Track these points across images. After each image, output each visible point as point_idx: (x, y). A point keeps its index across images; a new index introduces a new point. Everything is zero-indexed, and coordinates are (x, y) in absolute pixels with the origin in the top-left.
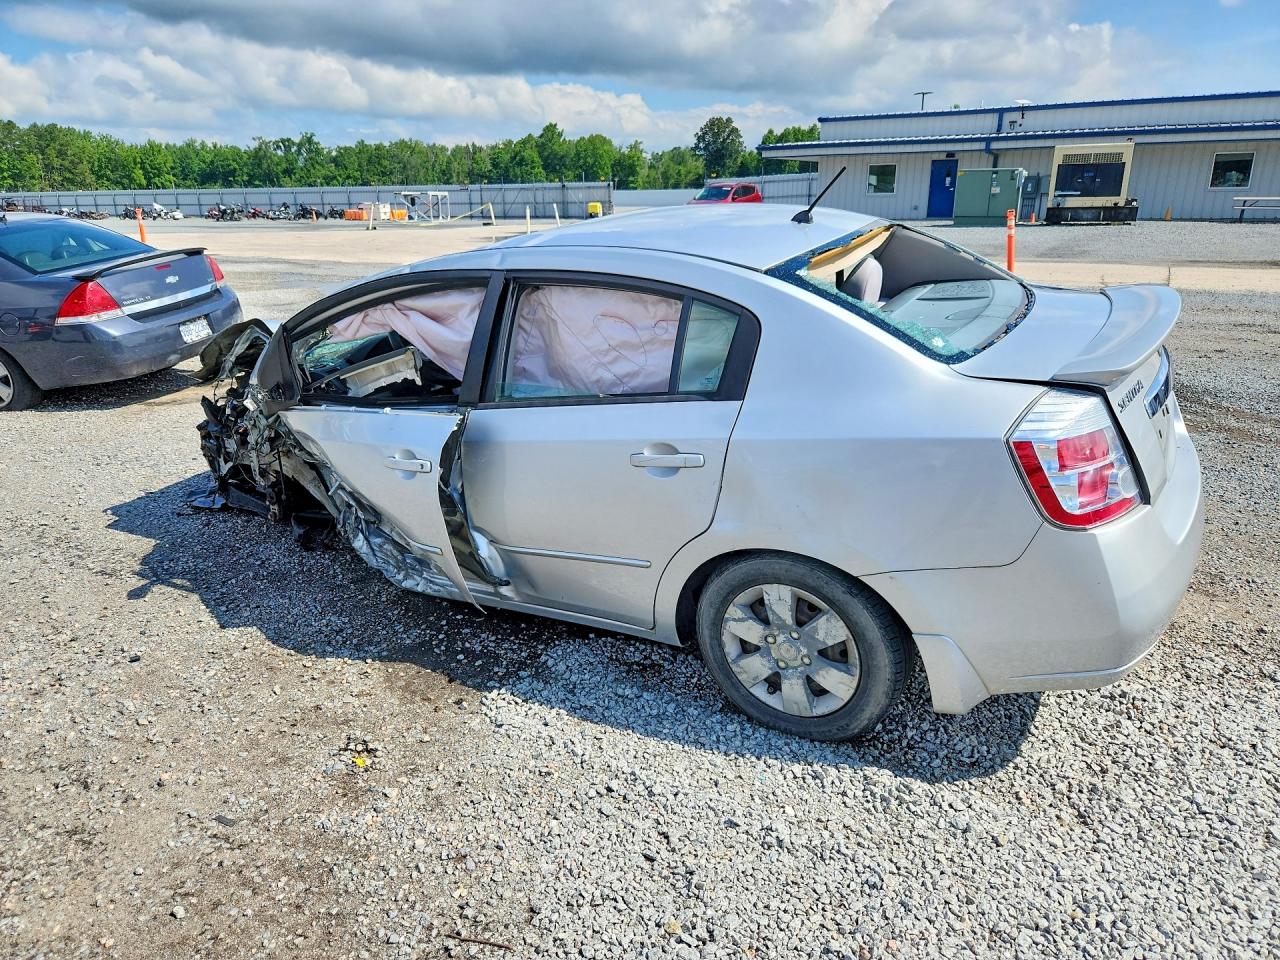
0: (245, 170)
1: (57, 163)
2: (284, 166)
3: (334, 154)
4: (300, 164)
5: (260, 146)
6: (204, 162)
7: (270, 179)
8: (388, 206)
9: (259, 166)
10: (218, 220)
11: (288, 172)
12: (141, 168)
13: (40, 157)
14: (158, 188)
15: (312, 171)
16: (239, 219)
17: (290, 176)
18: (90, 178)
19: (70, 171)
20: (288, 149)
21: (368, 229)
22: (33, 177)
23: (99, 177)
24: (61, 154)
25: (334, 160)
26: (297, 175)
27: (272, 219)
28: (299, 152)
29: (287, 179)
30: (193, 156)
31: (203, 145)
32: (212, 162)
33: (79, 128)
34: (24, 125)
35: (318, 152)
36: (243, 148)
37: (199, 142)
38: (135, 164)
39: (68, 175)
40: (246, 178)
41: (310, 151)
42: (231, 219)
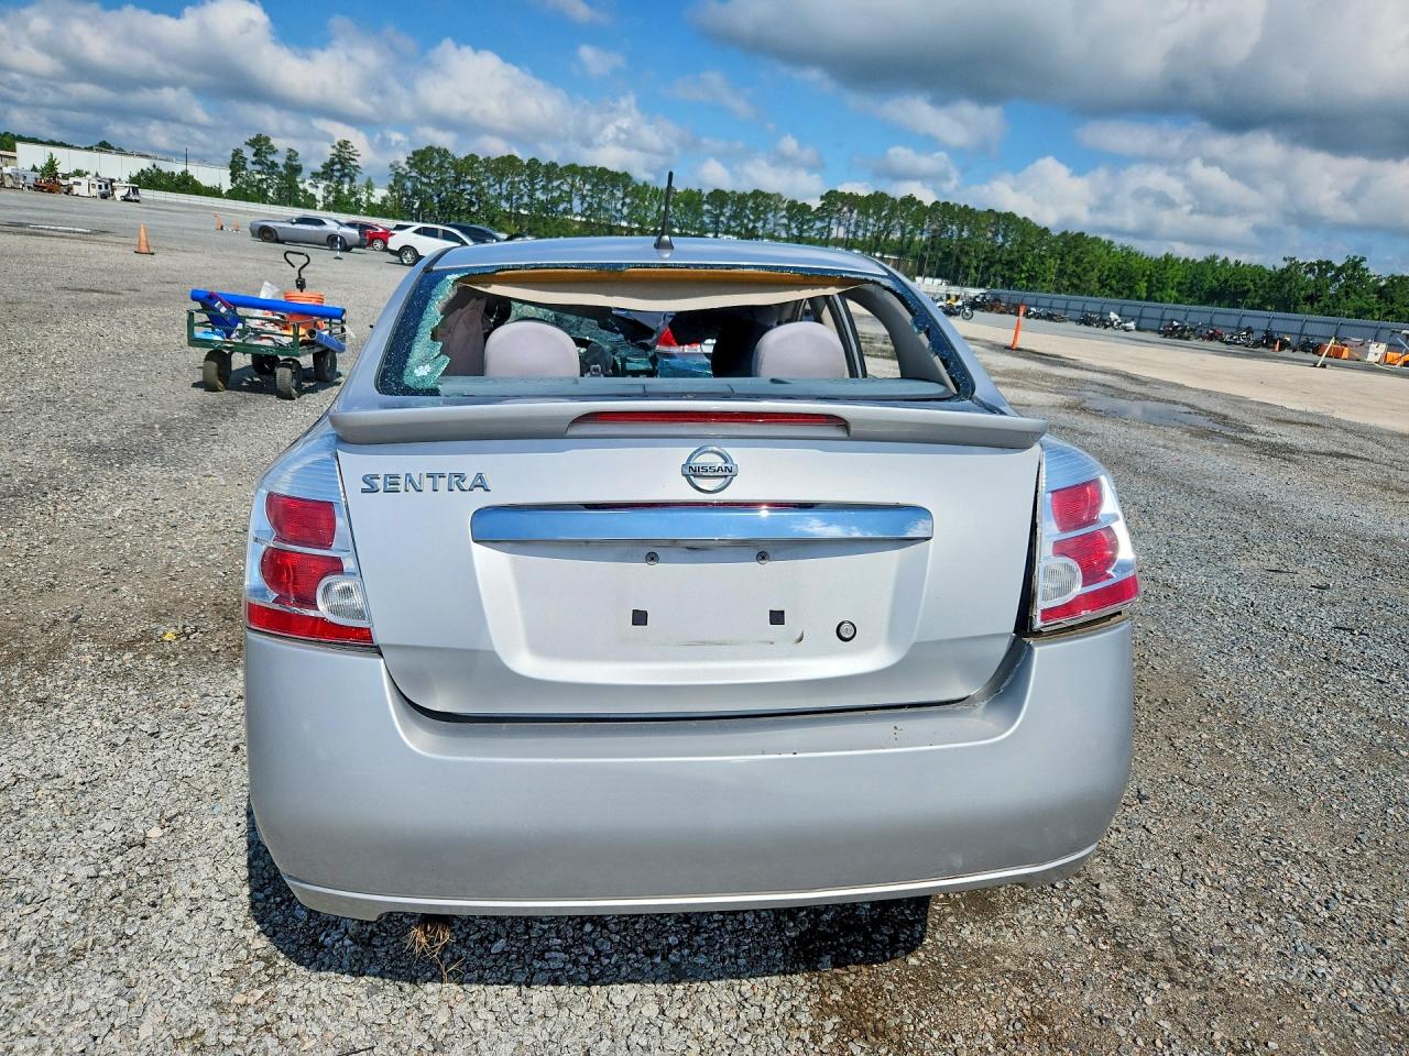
0: (1261, 292)
1: (1071, 268)
2: (1310, 292)
3: (1383, 284)
4: (1332, 291)
5: (1288, 269)
6: (1218, 280)
7: (1286, 305)
8: (1383, 346)
9: (1279, 288)
10: (1165, 337)
11: (1311, 299)
12: (1147, 281)
13: (1059, 262)
14: (1156, 301)
15: (1344, 300)
16: (1187, 338)
17: (1312, 304)
18: (1095, 285)
19: (1079, 278)
20: (1323, 272)
21: (1315, 366)
22: (1044, 281)
23: (1103, 286)
24: (1078, 261)
25: (1381, 292)
26: (1322, 304)
27: (1227, 343)
28: (1335, 278)
29: (1308, 307)
30: (1210, 271)
31: (1226, 261)
32: (1226, 281)
33: (1105, 237)
34: (1055, 233)
35: (1361, 279)
36: (1269, 267)
37: (1222, 258)
38: (1143, 276)
39: (1076, 281)
40: (1257, 301)
41: (1350, 277)
42: (1180, 337)
